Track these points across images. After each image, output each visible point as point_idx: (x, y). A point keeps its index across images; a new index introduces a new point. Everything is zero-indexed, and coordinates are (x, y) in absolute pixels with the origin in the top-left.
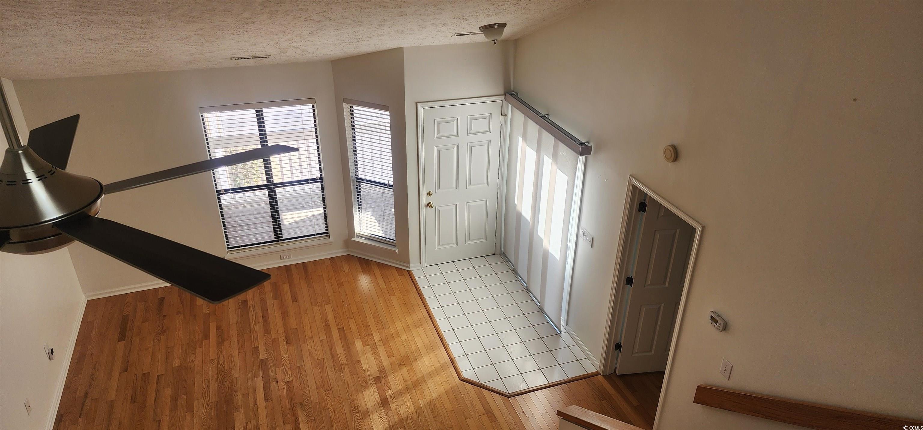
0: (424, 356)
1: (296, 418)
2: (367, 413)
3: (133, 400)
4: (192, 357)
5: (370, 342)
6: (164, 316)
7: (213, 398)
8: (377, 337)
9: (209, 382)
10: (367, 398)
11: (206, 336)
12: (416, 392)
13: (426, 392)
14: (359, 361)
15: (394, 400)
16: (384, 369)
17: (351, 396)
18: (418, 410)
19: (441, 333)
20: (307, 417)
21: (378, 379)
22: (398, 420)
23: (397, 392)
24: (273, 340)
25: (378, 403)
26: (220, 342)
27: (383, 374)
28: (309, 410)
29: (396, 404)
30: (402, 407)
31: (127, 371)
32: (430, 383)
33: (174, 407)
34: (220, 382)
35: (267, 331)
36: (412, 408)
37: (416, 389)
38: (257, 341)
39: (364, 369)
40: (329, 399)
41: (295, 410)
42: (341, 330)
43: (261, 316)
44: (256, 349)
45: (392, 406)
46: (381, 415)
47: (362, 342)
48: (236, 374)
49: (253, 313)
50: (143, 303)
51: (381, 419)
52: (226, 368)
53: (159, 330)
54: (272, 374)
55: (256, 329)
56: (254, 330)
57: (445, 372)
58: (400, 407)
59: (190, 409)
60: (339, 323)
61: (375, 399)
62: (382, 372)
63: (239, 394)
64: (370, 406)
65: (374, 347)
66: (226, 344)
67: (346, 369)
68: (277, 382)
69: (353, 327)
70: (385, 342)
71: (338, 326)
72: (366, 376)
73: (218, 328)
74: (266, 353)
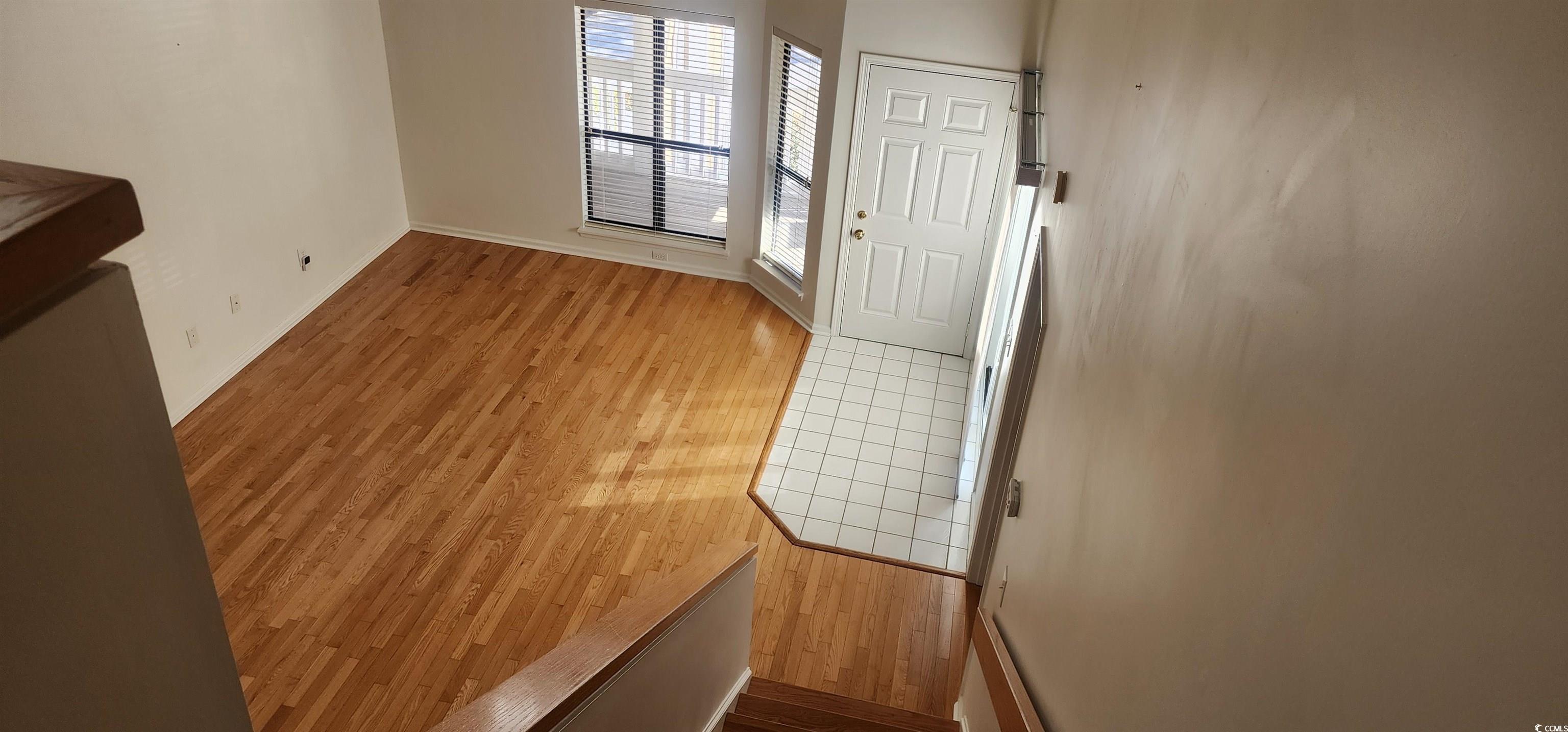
0: (727, 445)
1: (508, 447)
2: (592, 478)
3: (363, 352)
4: (459, 333)
5: (674, 399)
6: (471, 276)
7: (441, 386)
8: (689, 397)
9: (453, 365)
10: (608, 461)
11: (494, 316)
12: (675, 481)
13: (689, 488)
14: (640, 415)
15: (640, 479)
16: (661, 438)
17: (593, 450)
18: (658, 505)
19: (778, 427)
20: (521, 450)
21: (643, 446)
22: (623, 502)
23: (653, 470)
24: (564, 349)
25: (617, 472)
26: (503, 328)
27: (654, 443)
28: (530, 444)
29: (637, 484)
30: (641, 490)
31: (383, 319)
32: (704, 480)
33: (394, 378)
34: (464, 371)
35: (565, 337)
36: (652, 499)
37: (680, 478)
38: (544, 343)
39: (637, 427)
40: (564, 442)
41: (515, 437)
42: (653, 371)
43: (576, 316)
44: (535, 352)
45: (631, 484)
46: (607, 488)
47: (666, 395)
48: (488, 370)
49: (569, 310)
50: (461, 253)
51: (604, 492)
52: (483, 359)
53: (453, 289)
54: (526, 386)
55: (554, 330)
56: (553, 330)
57: (737, 475)
58: (639, 490)
59: (408, 387)
60: (659, 361)
61: (619, 466)
62: (656, 440)
63: (472, 392)
64: (604, 472)
65: (674, 407)
66: (508, 332)
67: (616, 417)
68: (524, 398)
69: (672, 372)
70: (694, 407)
71: (653, 365)
72: (632, 436)
73: (515, 311)
74: (542, 360)
